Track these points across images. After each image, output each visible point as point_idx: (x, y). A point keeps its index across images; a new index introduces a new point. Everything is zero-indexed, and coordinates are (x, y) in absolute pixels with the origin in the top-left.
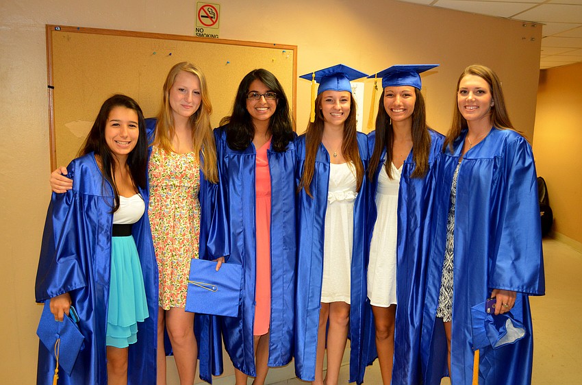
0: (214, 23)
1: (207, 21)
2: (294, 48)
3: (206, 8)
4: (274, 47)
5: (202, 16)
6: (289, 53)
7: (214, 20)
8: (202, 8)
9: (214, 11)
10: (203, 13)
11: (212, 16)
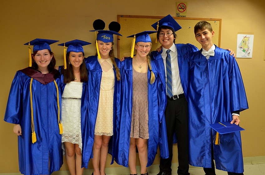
0: (184, 11)
1: (181, 10)
2: (220, 20)
3: (181, 5)
4: (211, 20)
5: (179, 8)
6: (218, 22)
7: (184, 9)
8: (179, 5)
9: (184, 6)
10: (179, 7)
11: (184, 8)
